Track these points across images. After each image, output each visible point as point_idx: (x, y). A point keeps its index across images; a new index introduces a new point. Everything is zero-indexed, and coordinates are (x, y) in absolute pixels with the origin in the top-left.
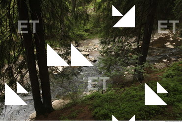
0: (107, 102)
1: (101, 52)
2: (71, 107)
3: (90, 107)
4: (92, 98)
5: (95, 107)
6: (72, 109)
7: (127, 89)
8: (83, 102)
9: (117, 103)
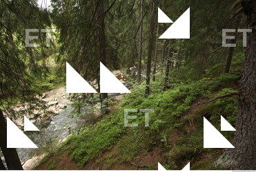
0: (83, 140)
1: (69, 99)
2: (48, 160)
3: (68, 152)
4: (68, 143)
5: (73, 150)
6: (50, 161)
7: (98, 123)
8: (60, 150)
9: (91, 139)
